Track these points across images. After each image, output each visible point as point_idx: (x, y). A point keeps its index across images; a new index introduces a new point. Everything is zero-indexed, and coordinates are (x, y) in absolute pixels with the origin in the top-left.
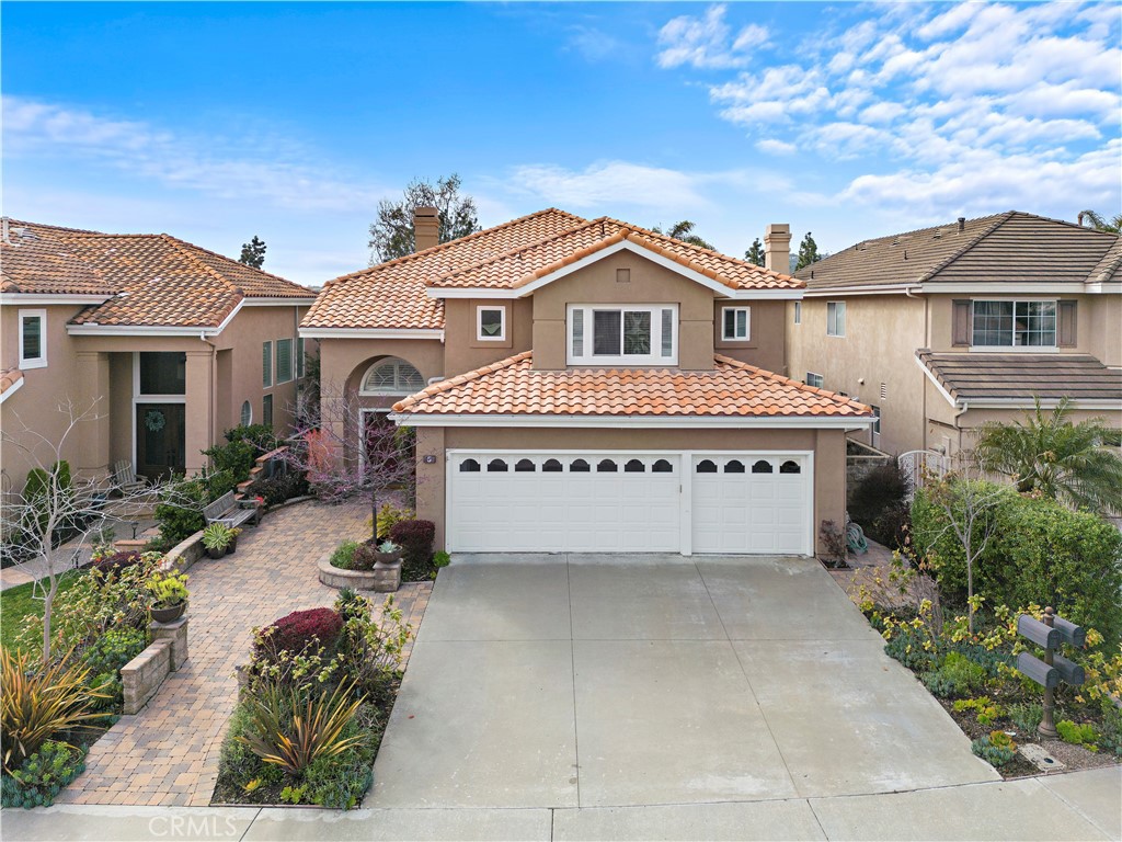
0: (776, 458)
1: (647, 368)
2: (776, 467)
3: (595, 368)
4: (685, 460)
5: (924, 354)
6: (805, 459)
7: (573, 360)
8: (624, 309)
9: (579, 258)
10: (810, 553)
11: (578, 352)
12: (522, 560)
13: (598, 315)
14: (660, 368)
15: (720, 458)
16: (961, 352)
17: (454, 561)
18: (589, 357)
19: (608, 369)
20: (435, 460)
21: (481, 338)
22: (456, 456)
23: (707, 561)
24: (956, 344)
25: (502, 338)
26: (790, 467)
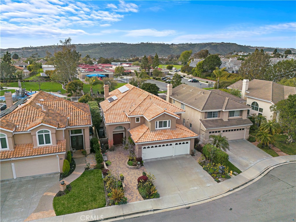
1: (166, 129)
2: (185, 143)
3: (159, 130)
4: (174, 144)
5: (201, 120)
6: (189, 142)
7: (156, 129)
8: (163, 121)
10: (189, 154)
11: (157, 127)
13: (159, 122)
14: (168, 129)
15: (178, 143)
16: (206, 119)
18: (158, 128)
19: (161, 130)
21: (136, 122)
22: (143, 147)
23: (177, 157)
24: (205, 118)
25: (139, 122)
26: (187, 143)
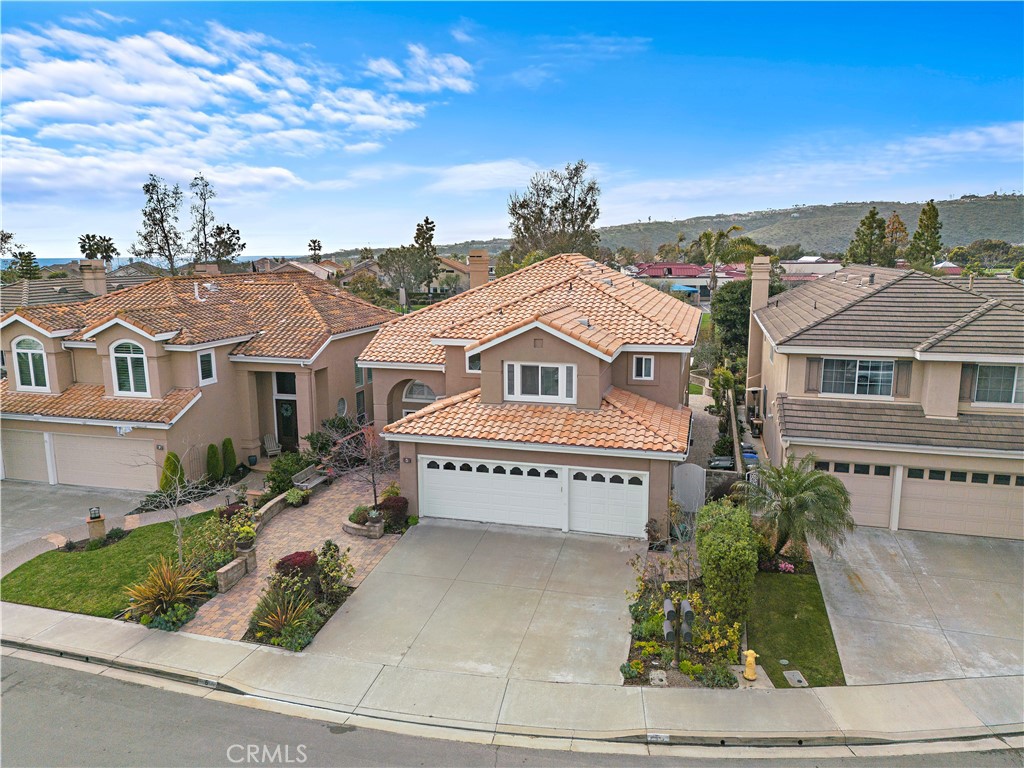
0: (626, 474)
1: (556, 405)
2: (626, 480)
3: (521, 404)
4: (565, 471)
5: (782, 397)
6: (644, 476)
7: (508, 397)
8: (541, 365)
9: (506, 332)
10: (646, 537)
11: (511, 391)
12: (461, 525)
13: (524, 368)
15: (589, 472)
16: (811, 397)
17: (422, 522)
18: (518, 396)
19: (529, 404)
20: (413, 462)
21: (468, 371)
22: (424, 459)
24: (808, 390)
26: (635, 481)
